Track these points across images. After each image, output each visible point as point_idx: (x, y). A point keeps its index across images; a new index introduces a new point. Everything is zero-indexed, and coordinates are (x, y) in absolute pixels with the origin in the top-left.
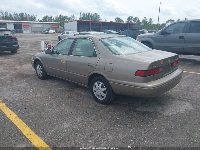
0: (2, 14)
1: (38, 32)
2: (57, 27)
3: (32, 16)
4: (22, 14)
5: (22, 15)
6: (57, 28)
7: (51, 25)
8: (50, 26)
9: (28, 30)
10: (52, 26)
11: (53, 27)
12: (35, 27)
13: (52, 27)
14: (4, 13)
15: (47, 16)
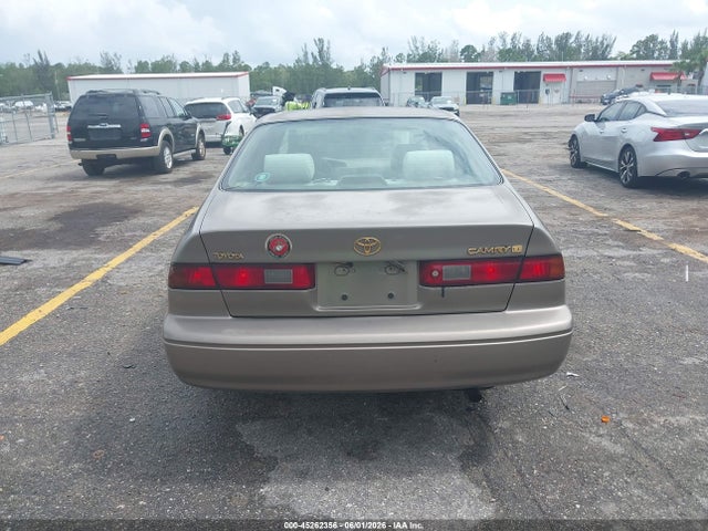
0: (504, 41)
1: (593, 100)
2: (673, 77)
3: (600, 40)
4: (567, 36)
5: (563, 40)
6: (673, 81)
7: (648, 72)
8: (643, 77)
9: (557, 91)
10: (652, 74)
11: (656, 78)
12: (585, 81)
13: (652, 79)
14: (509, 41)
15: (653, 38)
